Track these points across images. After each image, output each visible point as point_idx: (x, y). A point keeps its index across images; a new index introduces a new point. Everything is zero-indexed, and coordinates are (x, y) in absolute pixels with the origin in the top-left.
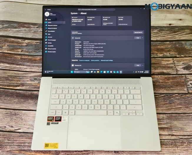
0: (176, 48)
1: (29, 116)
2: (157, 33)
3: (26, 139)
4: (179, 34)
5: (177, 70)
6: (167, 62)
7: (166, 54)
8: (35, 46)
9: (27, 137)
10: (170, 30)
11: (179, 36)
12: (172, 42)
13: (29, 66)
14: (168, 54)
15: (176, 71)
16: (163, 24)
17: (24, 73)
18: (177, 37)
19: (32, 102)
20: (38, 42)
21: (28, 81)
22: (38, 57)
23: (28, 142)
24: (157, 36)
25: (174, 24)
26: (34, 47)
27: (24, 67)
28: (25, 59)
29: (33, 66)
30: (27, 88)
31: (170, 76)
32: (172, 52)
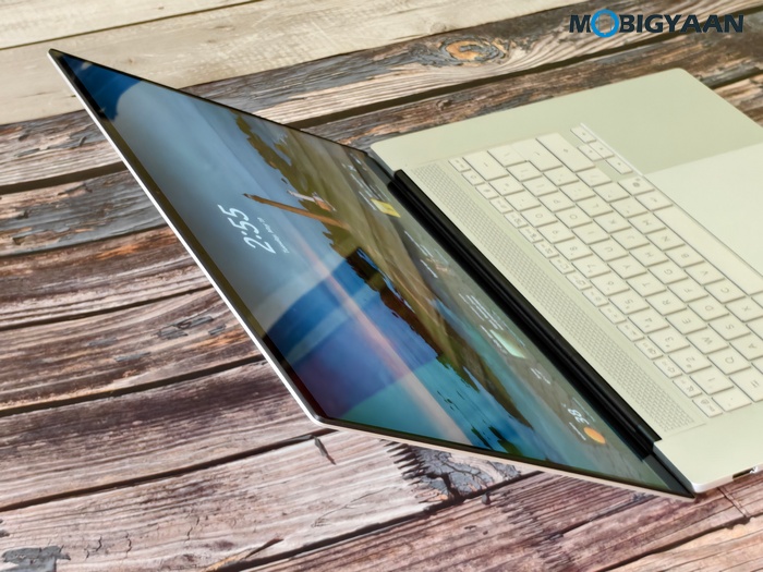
1: (278, 475)
8: (71, 207)
13: (105, 285)
17: (106, 320)
19: (243, 414)
20: (77, 189)
21: (149, 343)
22: (121, 241)
26: (68, 211)
27: (81, 296)
28: (57, 266)
29: (130, 280)
30: (171, 369)
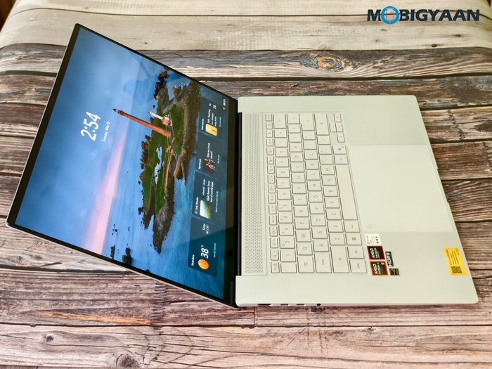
0: (454, 89)
2: (404, 63)
3: (73, 286)
4: (459, 62)
5: (461, 133)
6: (433, 117)
7: (430, 102)
9: (77, 281)
10: (435, 57)
11: (459, 66)
12: (442, 79)
14: (435, 102)
15: (459, 134)
16: (418, 46)
18: (454, 69)
23: (81, 292)
24: (405, 69)
25: (443, 45)
31: (444, 145)
32: (444, 98)
